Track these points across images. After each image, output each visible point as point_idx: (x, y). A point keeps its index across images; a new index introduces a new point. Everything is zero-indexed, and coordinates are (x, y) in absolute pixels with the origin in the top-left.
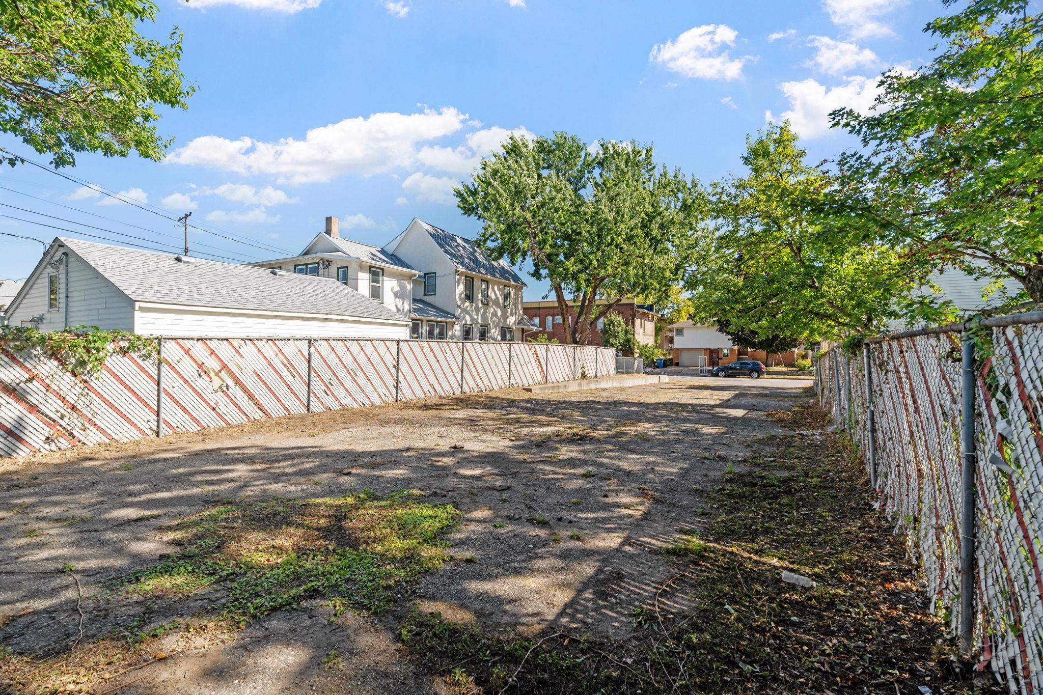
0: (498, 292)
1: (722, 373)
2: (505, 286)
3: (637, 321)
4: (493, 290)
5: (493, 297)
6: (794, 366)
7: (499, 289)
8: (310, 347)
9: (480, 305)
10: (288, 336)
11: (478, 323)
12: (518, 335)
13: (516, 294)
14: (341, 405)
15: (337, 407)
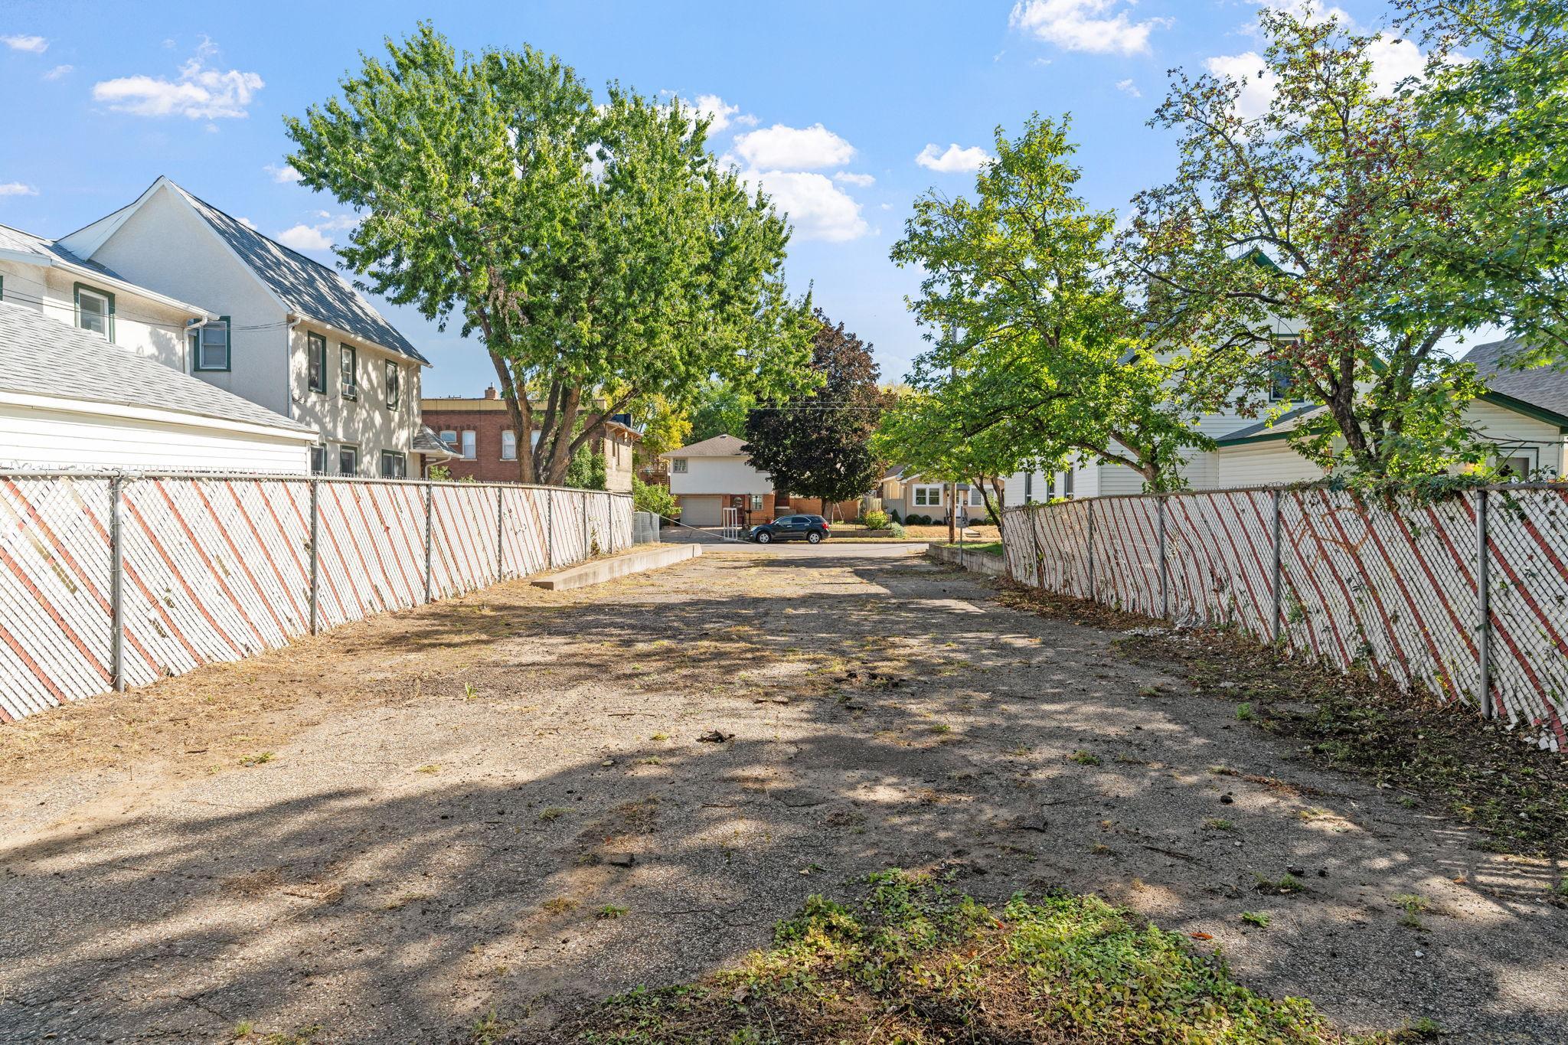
0: (373, 375)
1: (764, 537)
2: (387, 361)
3: (608, 444)
4: (366, 371)
5: (365, 385)
6: (862, 521)
7: (376, 368)
8: (114, 500)
9: (341, 402)
10: (54, 468)
11: (336, 441)
12: (413, 467)
13: (408, 382)
14: (197, 658)
15: (187, 665)
